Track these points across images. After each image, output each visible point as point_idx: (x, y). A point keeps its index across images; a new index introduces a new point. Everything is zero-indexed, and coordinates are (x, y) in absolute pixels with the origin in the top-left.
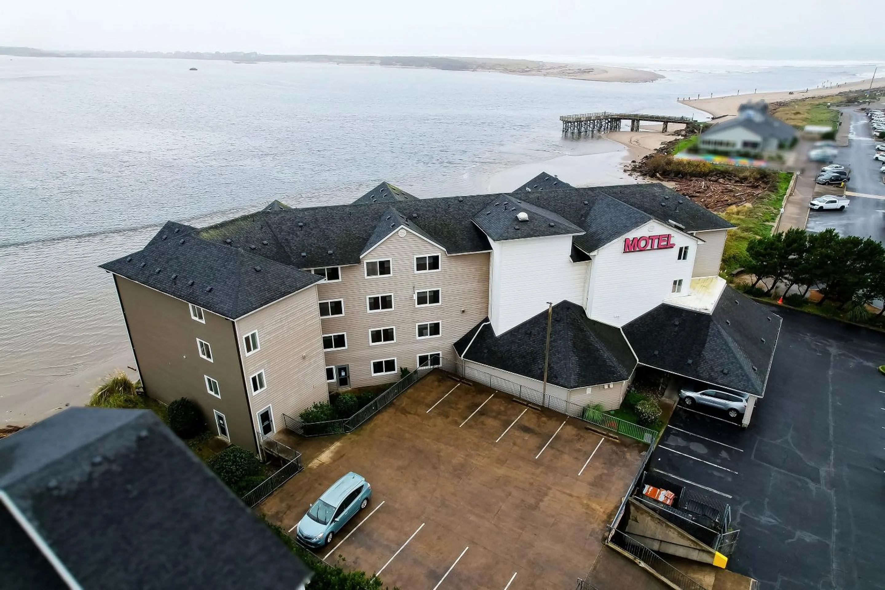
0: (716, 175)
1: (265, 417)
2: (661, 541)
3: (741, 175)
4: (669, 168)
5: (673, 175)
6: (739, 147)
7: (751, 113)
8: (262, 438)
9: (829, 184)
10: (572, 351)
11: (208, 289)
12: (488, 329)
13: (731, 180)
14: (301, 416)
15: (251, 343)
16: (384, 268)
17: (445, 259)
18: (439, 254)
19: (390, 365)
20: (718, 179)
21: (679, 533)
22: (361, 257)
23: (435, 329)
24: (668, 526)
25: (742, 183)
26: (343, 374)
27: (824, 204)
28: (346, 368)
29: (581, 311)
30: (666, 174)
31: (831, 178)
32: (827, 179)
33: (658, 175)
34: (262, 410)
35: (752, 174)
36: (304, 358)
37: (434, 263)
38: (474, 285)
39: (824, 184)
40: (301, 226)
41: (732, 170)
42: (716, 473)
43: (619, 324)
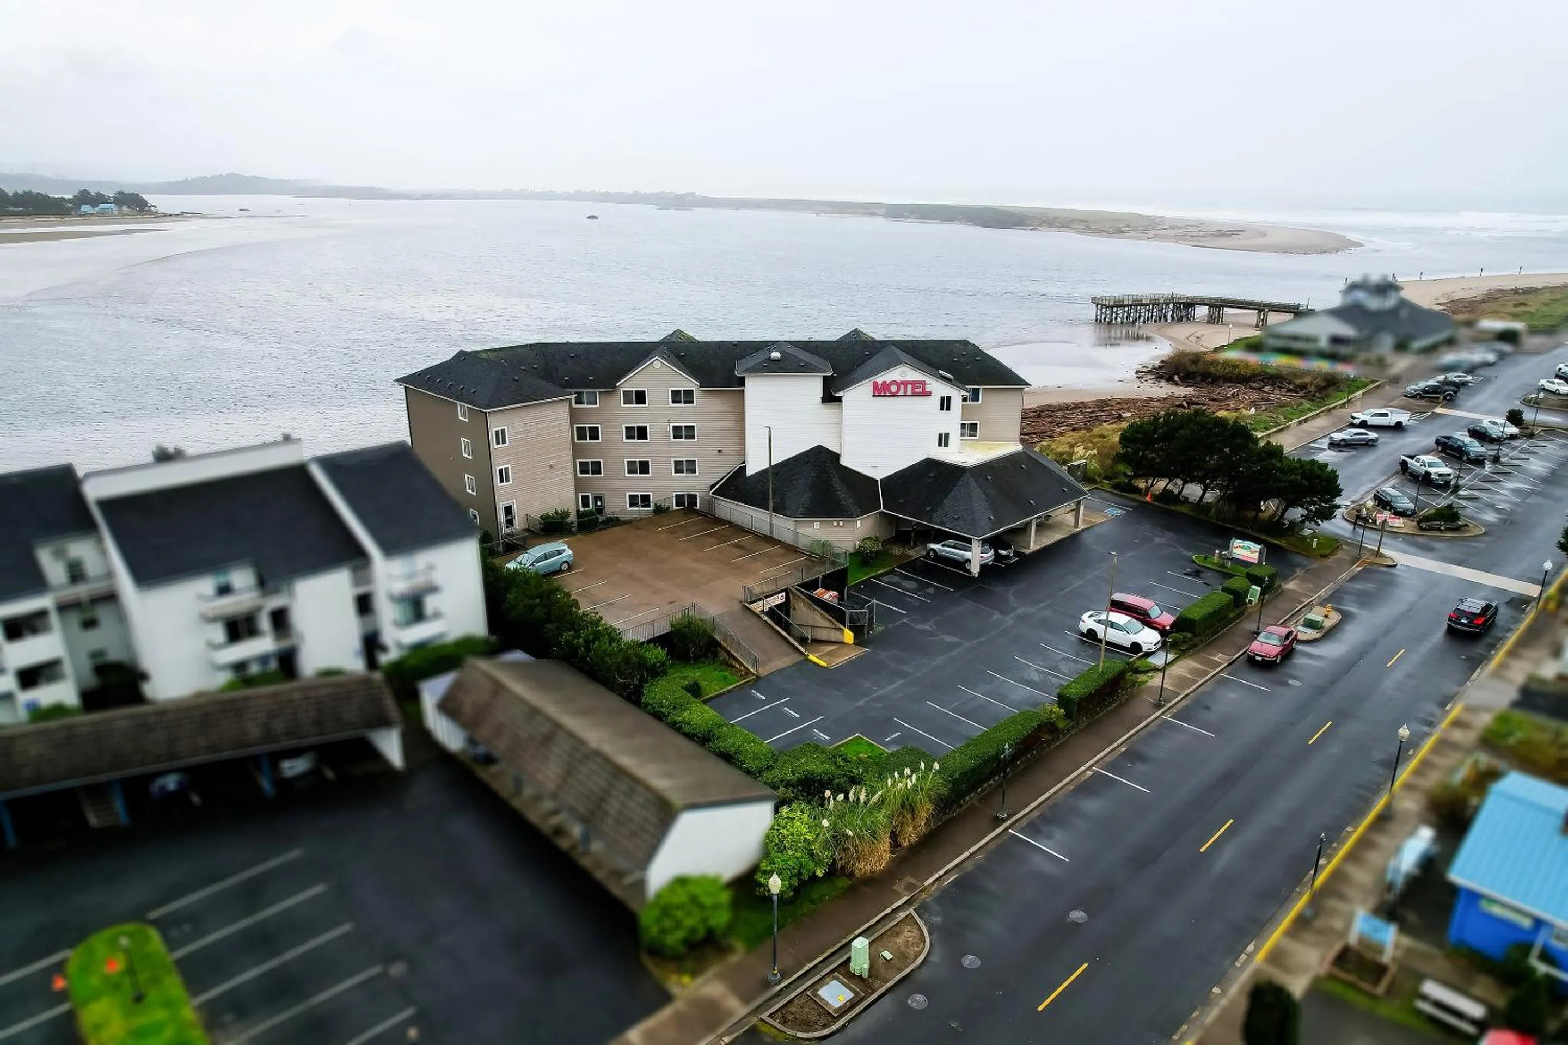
0: (1262, 380)
1: (508, 510)
2: (812, 627)
3: (1298, 382)
4: (1192, 368)
5: (1199, 379)
6: (1324, 344)
7: (1360, 296)
8: (504, 530)
9: (1422, 398)
10: (810, 488)
11: (472, 391)
12: (743, 469)
13: (1282, 388)
14: (541, 517)
15: (500, 436)
16: (640, 397)
17: (700, 394)
18: (694, 389)
19: (645, 499)
20: (1263, 387)
21: (821, 614)
22: (617, 384)
23: (691, 467)
24: (814, 609)
25: (1296, 392)
26: (599, 503)
27: (1369, 417)
28: (601, 497)
29: (835, 457)
30: (1190, 377)
31: (1424, 389)
32: (1418, 390)
33: (1176, 378)
34: (506, 504)
35: (1315, 380)
36: (551, 466)
37: (688, 397)
38: (730, 424)
39: (1414, 397)
40: (572, 357)
41: (1287, 374)
42: (908, 599)
43: (879, 474)
